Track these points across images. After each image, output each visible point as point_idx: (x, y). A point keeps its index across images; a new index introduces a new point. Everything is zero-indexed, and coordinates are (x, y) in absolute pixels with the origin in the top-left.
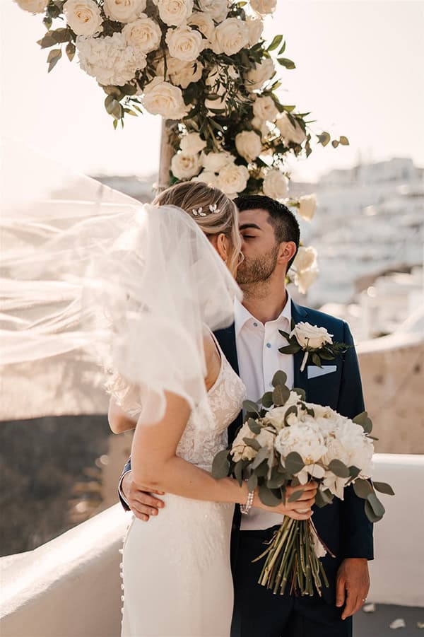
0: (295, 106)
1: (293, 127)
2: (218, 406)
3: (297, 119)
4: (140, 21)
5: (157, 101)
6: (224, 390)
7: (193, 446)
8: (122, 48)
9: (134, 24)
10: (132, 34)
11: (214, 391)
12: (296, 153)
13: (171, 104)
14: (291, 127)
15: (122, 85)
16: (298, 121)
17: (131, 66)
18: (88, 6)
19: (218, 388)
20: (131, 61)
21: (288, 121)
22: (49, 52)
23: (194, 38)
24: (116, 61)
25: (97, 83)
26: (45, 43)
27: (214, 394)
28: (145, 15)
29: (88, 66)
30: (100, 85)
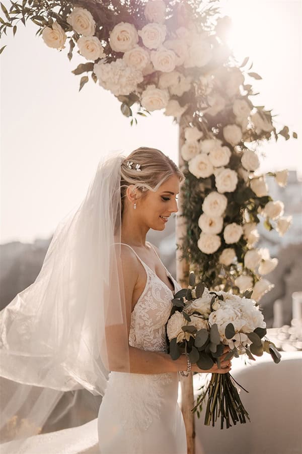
0: (264, 107)
1: (262, 120)
2: (148, 308)
3: (266, 115)
4: (134, 50)
5: (151, 102)
6: (151, 295)
7: (136, 339)
8: (122, 68)
9: (130, 52)
10: (130, 58)
11: (143, 298)
12: (268, 138)
13: (161, 103)
14: (260, 120)
15: (128, 94)
16: (266, 116)
17: (131, 80)
18: (93, 40)
19: (146, 295)
20: (130, 77)
21: (258, 116)
22: (81, 78)
23: (170, 56)
24: (119, 77)
25: (113, 95)
26: (77, 72)
27: (143, 300)
28: (138, 45)
29: (104, 84)
30: (116, 96)
